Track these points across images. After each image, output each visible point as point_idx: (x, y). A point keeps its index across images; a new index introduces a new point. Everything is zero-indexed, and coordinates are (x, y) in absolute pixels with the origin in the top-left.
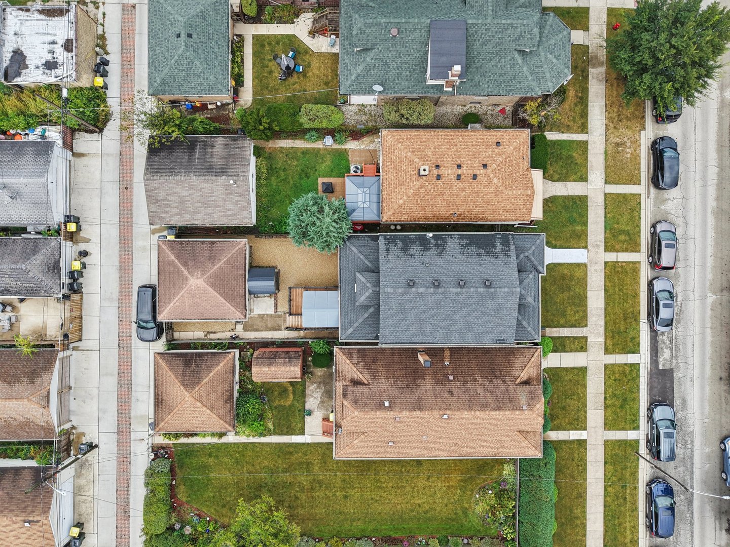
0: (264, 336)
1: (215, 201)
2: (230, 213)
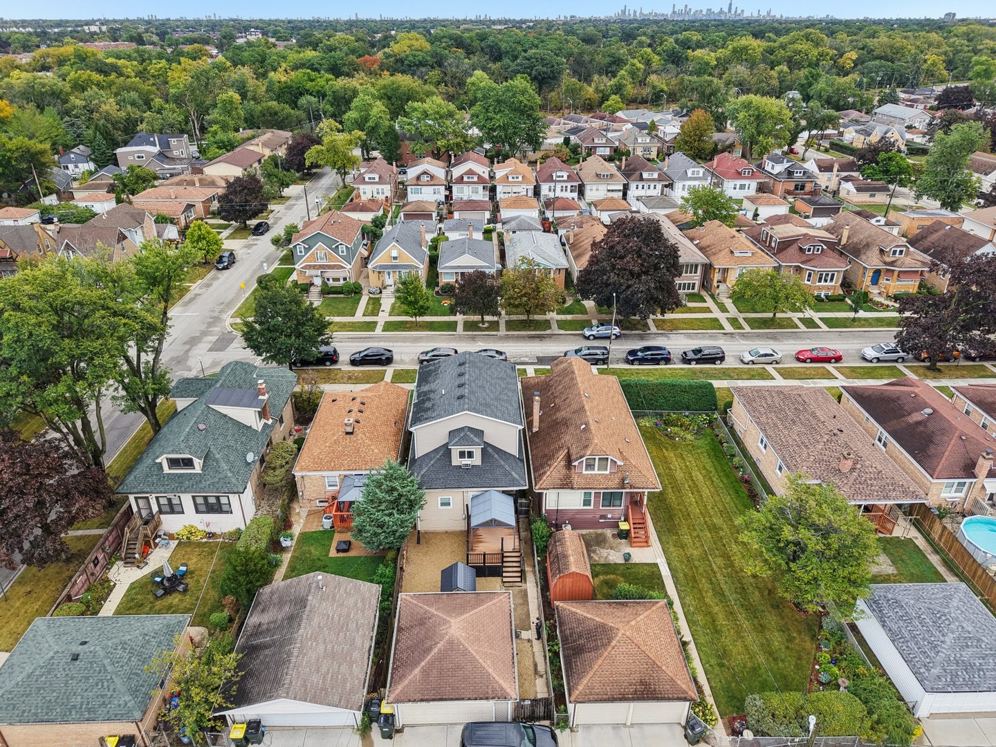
0: (536, 607)
1: (340, 616)
2: (360, 604)
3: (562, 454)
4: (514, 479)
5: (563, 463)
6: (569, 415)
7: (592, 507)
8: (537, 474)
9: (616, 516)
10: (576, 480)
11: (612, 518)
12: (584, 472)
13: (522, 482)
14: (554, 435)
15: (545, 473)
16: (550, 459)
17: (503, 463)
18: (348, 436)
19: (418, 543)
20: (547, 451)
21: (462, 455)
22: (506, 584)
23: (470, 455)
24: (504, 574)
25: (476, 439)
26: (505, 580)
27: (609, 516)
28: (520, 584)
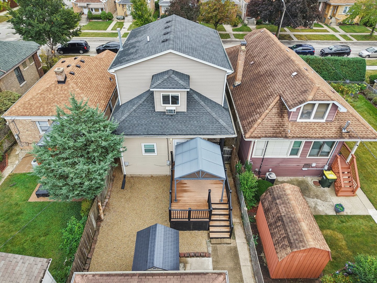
3: (273, 102)
4: (221, 127)
5: (275, 111)
6: (272, 68)
7: (298, 156)
8: (245, 122)
9: (320, 165)
10: (290, 128)
11: (316, 167)
12: (299, 120)
13: (230, 130)
14: (259, 85)
15: (255, 121)
16: (259, 107)
17: (209, 110)
18: (60, 86)
19: (123, 187)
20: (253, 100)
21: (166, 99)
22: (214, 241)
23: (175, 100)
24: (211, 229)
25: (181, 82)
26: (212, 235)
27: (314, 165)
28: (228, 241)
